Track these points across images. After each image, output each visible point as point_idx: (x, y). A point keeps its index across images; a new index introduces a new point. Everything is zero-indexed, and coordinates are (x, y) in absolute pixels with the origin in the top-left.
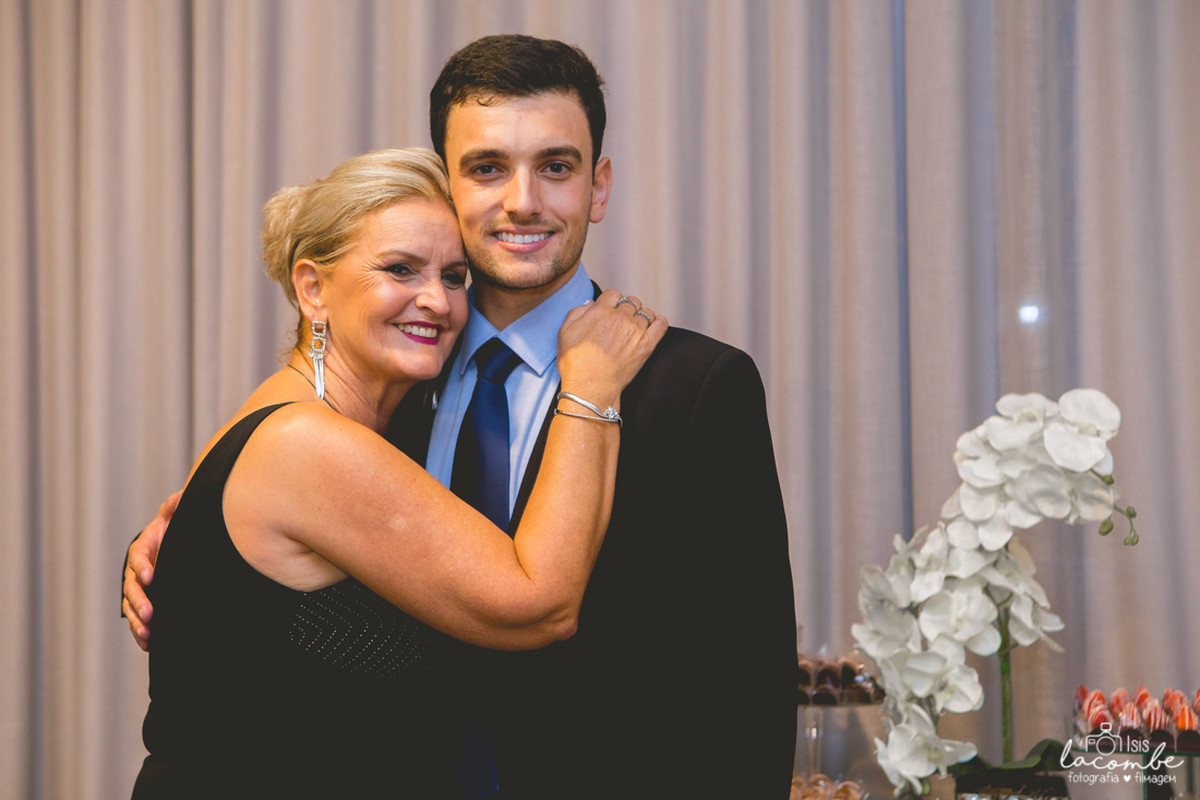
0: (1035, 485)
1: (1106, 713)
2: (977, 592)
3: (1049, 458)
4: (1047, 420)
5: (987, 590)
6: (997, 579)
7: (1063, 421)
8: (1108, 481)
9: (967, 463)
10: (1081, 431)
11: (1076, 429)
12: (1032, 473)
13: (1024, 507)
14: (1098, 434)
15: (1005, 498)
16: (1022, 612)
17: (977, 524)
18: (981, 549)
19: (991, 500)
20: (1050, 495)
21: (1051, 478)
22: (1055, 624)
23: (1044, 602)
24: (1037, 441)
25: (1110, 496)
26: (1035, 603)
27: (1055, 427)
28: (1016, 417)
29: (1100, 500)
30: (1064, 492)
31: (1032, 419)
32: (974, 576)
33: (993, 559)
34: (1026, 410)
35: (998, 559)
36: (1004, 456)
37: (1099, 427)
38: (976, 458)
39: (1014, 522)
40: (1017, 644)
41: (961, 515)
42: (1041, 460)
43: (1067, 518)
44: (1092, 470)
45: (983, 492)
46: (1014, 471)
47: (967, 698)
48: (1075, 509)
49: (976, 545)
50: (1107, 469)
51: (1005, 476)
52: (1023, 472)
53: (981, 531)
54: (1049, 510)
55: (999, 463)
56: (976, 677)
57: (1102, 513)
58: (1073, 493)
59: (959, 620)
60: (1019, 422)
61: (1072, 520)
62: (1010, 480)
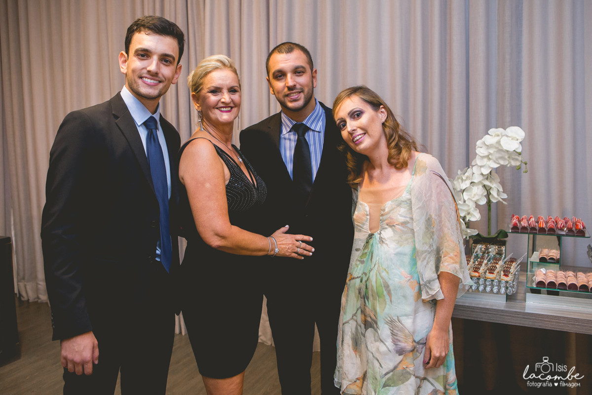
0: (498, 155)
1: (517, 222)
2: (481, 187)
3: (502, 147)
4: (502, 136)
5: (484, 186)
6: (487, 183)
7: (507, 136)
8: (520, 154)
9: (479, 149)
10: (512, 139)
11: (511, 139)
12: (497, 152)
13: (495, 162)
14: (517, 140)
15: (489, 159)
16: (494, 193)
17: (481, 167)
18: (482, 174)
19: (485, 160)
20: (502, 158)
21: (503, 153)
22: (505, 196)
23: (501, 190)
24: (499, 142)
25: (520, 158)
26: (498, 190)
27: (505, 138)
28: (494, 135)
29: (517, 160)
30: (506, 157)
31: (498, 136)
32: (480, 182)
33: (486, 177)
34: (496, 133)
35: (488, 177)
36: (488, 147)
37: (518, 138)
38: (481, 147)
39: (491, 166)
40: (492, 202)
41: (477, 164)
42: (500, 148)
43: (507, 165)
44: (514, 151)
45: (483, 157)
46: (491, 151)
47: (476, 217)
48: (509, 163)
49: (480, 173)
50: (519, 150)
51: (490, 153)
52: (495, 151)
53: (482, 169)
54: (502, 162)
55: (487, 149)
56: (478, 211)
57: (518, 163)
58: (509, 157)
59: (475, 195)
60: (495, 136)
61: (508, 166)
62: (490, 154)
